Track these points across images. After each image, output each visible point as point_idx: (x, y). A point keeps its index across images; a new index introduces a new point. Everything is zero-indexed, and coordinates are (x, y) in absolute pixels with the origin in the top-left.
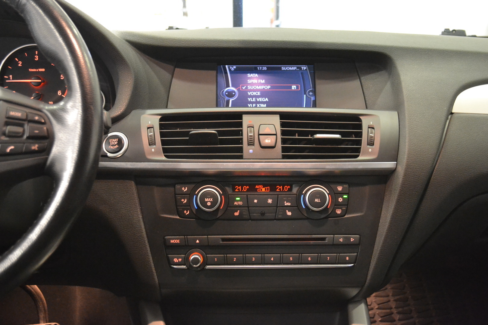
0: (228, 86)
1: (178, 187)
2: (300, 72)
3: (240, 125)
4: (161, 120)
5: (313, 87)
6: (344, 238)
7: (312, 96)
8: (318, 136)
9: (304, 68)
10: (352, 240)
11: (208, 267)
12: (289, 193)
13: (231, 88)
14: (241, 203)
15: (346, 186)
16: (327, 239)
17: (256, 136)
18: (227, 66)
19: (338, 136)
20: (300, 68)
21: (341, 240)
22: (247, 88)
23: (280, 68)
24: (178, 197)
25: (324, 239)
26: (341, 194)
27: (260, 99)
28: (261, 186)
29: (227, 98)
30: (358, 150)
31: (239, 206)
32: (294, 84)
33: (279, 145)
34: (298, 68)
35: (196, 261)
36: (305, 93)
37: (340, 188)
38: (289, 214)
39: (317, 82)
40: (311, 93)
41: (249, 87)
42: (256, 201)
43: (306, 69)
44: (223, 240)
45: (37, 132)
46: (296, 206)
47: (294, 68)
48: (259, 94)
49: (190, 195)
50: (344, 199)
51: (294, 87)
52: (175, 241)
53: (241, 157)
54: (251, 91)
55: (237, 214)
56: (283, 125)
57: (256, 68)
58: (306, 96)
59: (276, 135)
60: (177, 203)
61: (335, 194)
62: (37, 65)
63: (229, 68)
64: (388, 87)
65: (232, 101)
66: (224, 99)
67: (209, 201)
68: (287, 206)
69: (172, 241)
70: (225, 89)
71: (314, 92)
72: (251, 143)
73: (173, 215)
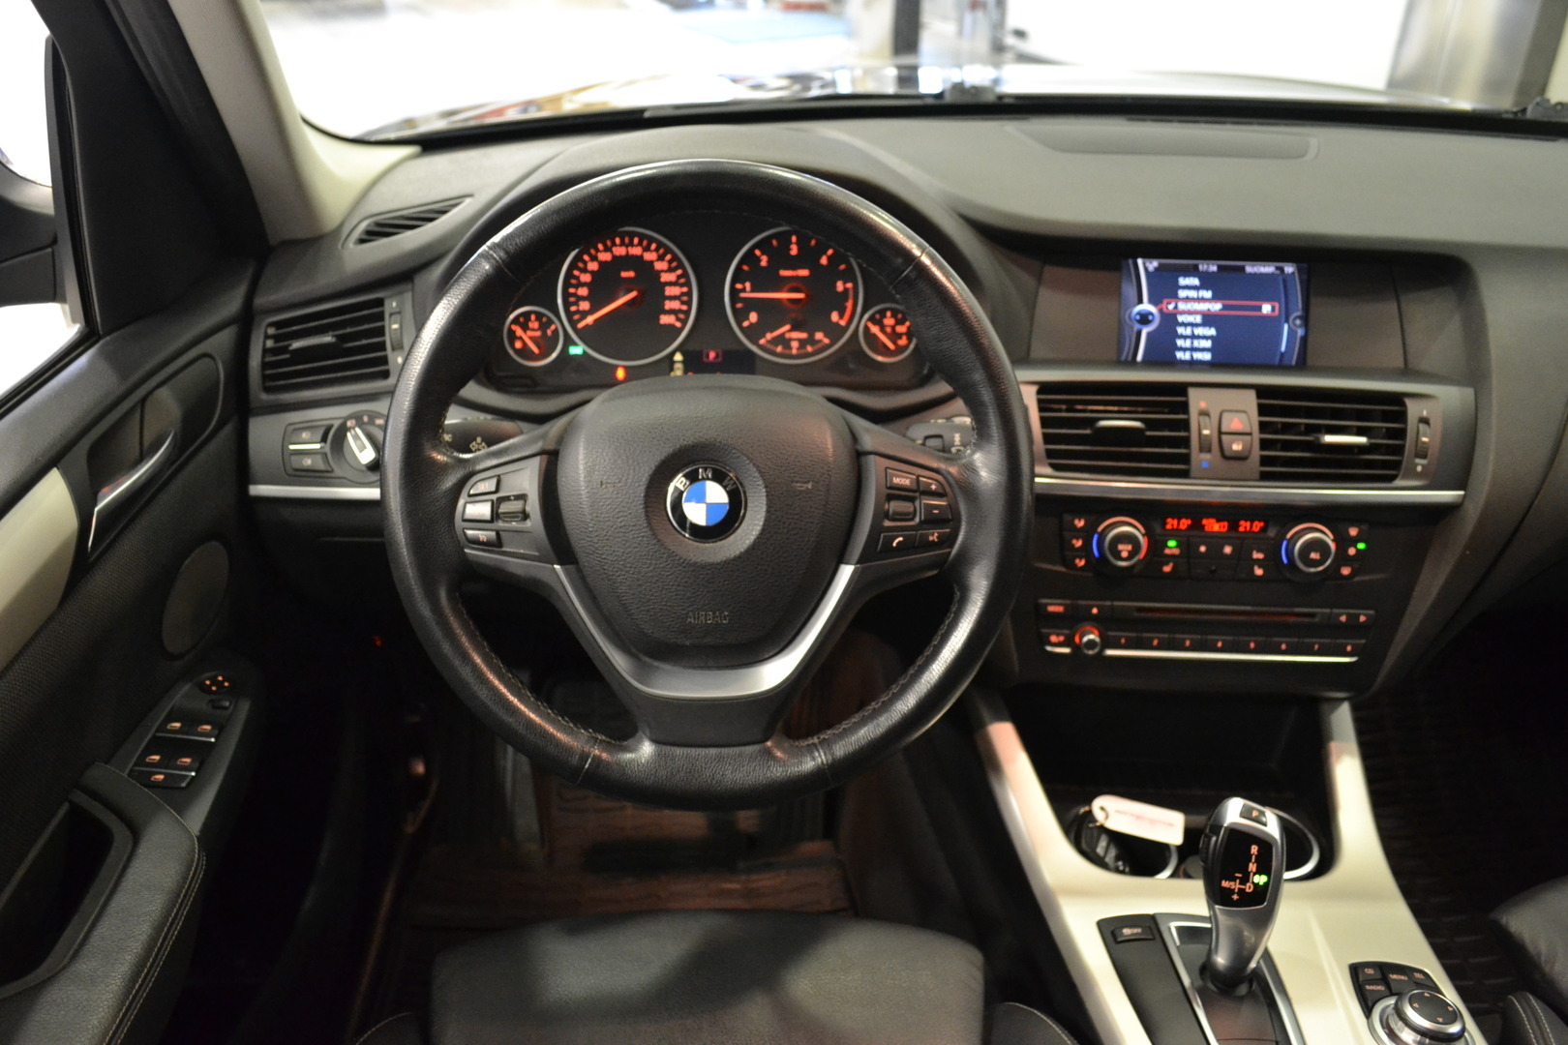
0: (1140, 301)
1: (1067, 517)
2: (1280, 278)
3: (1184, 407)
4: (1039, 392)
5: (1303, 309)
6: (1348, 615)
7: (1300, 326)
8: (1329, 439)
9: (1289, 269)
10: (1362, 619)
11: (1110, 652)
12: (1262, 535)
13: (1146, 306)
14: (1177, 552)
15: (1365, 527)
16: (1319, 616)
17: (1216, 435)
18: (1140, 261)
19: (1362, 440)
20: (1281, 270)
21: (1343, 619)
22: (1176, 307)
23: (1242, 269)
24: (1067, 534)
25: (1312, 615)
26: (1354, 541)
27: (1199, 331)
28: (1212, 521)
29: (1137, 326)
30: (1397, 465)
31: (1173, 556)
32: (1267, 300)
33: (1257, 453)
34: (1277, 268)
35: (1091, 644)
36: (1287, 321)
37: (1353, 532)
38: (1259, 572)
39: (1313, 300)
40: (1298, 322)
41: (1182, 306)
42: (1203, 549)
43: (1293, 273)
44: (1140, 610)
45: (936, 512)
46: (1272, 560)
47: (1268, 269)
48: (1198, 319)
49: (1087, 534)
50: (1358, 551)
51: (1266, 308)
52: (1055, 608)
53: (1185, 474)
54: (1183, 313)
55: (1167, 569)
56: (1263, 410)
57: (1196, 267)
58: (1289, 327)
59: (1250, 434)
60: (1064, 545)
61: (1343, 541)
62: (794, 263)
63: (1144, 264)
64: (1454, 326)
65: (1149, 335)
66: (1132, 328)
67: (1125, 549)
68: (1258, 560)
69: (1051, 609)
70: (1135, 306)
71: (1306, 319)
72: (1205, 447)
73: (1054, 564)
